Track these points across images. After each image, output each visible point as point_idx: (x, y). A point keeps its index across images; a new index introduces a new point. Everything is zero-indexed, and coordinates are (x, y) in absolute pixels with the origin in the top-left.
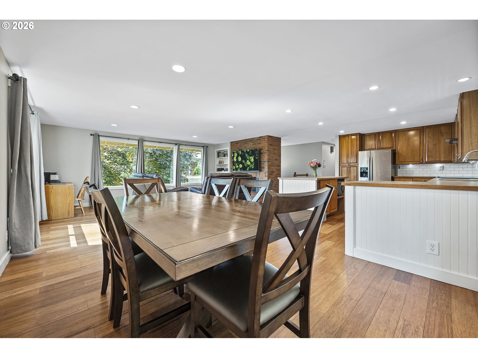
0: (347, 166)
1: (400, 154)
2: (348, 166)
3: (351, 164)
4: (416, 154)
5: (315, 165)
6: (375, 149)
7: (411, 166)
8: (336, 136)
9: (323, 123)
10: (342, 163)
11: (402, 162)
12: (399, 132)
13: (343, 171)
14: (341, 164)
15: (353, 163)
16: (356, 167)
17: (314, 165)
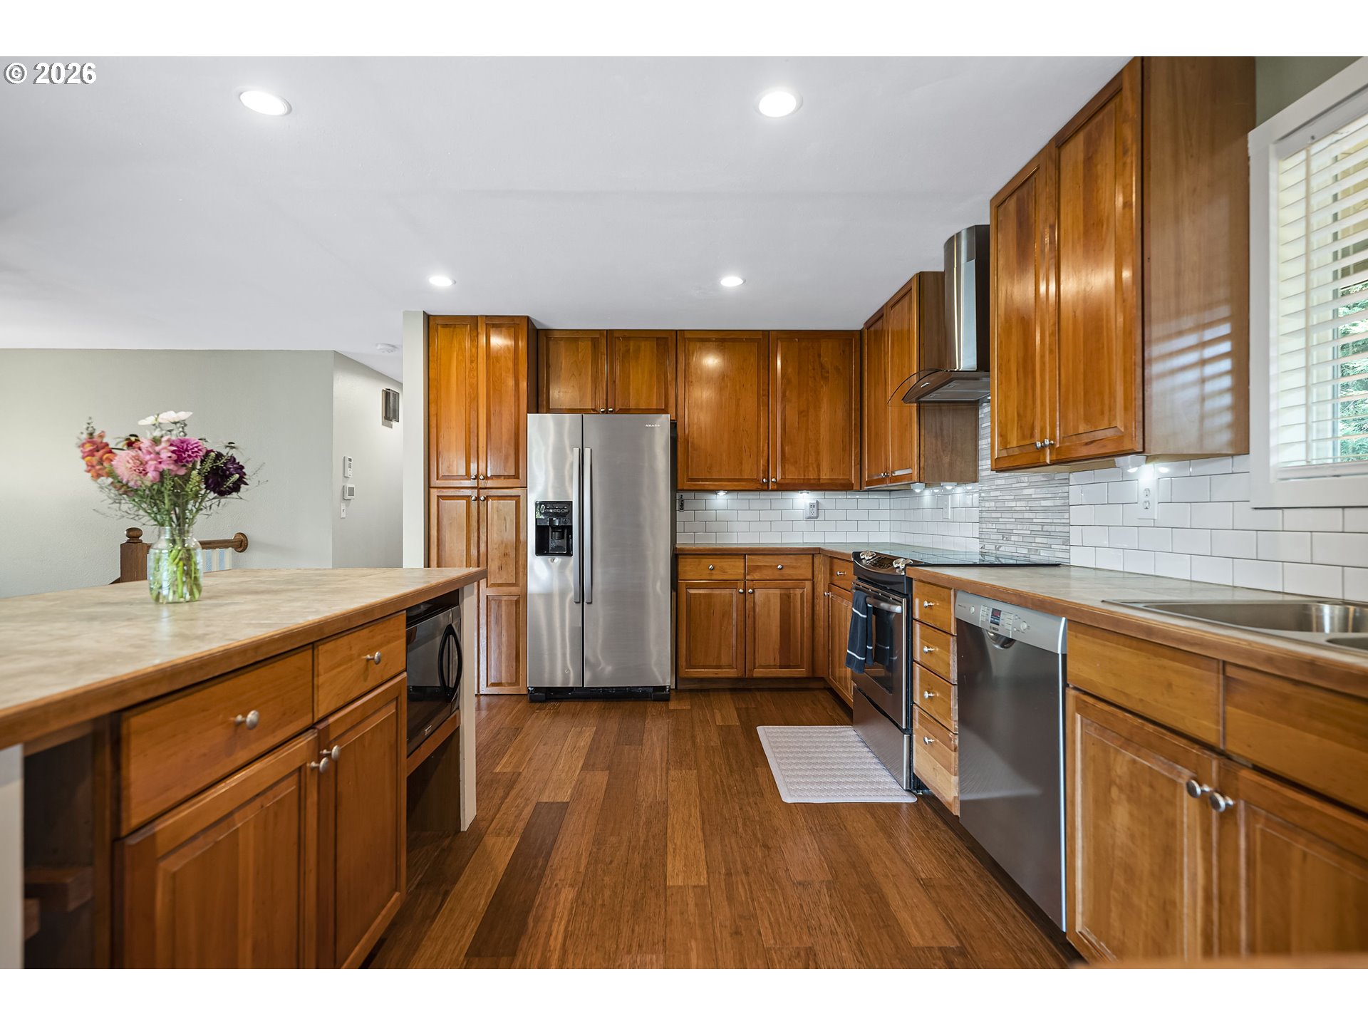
0: (467, 492)
1: (692, 443)
2: (474, 493)
3: (489, 483)
4: (747, 449)
5: (162, 474)
6: (595, 411)
7: (721, 500)
8: (407, 314)
9: (279, 108)
10: (440, 476)
11: (698, 480)
12: (687, 342)
13: (445, 522)
14: (434, 482)
15: (498, 477)
16: (511, 497)
17: (152, 475)
